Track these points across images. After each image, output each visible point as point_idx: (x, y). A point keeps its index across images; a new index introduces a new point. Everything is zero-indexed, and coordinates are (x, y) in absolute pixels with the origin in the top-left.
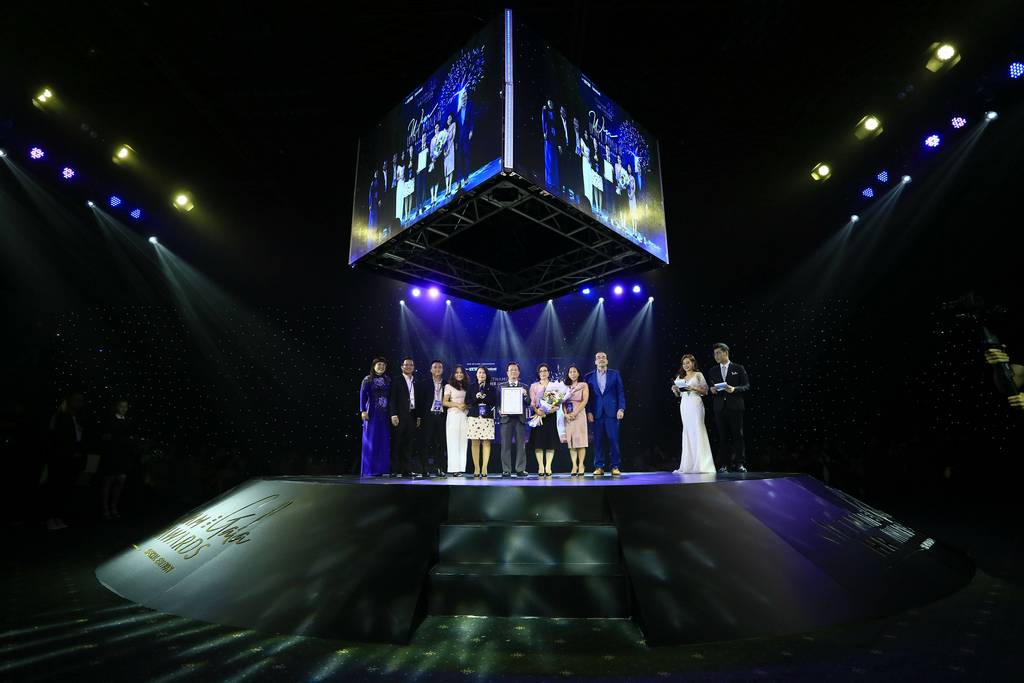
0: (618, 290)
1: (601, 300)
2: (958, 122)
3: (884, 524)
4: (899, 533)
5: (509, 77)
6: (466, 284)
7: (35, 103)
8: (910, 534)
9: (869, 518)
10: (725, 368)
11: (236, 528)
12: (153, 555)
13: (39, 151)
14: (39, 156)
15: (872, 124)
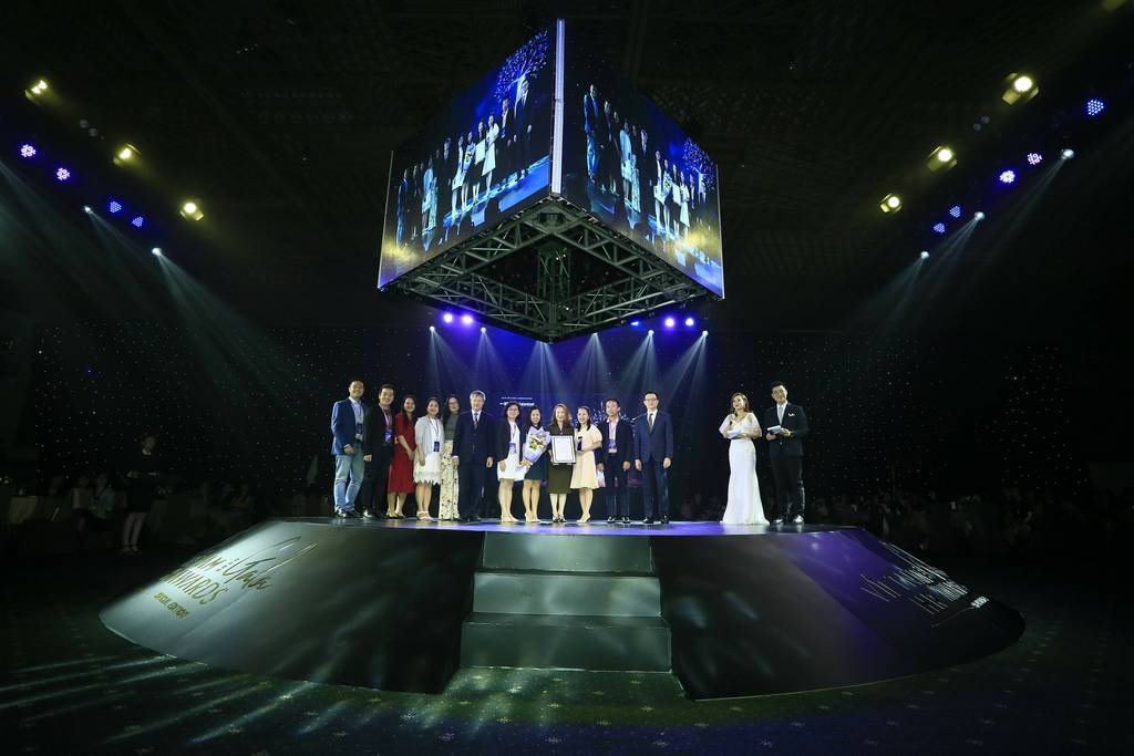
0: (670, 323)
1: (651, 333)
2: (1034, 159)
3: (937, 581)
4: (952, 590)
5: (559, 94)
6: (505, 313)
7: (28, 95)
8: (963, 592)
9: (922, 574)
10: (781, 409)
11: (255, 572)
12: (163, 599)
13: (31, 148)
14: (30, 154)
15: (945, 155)
